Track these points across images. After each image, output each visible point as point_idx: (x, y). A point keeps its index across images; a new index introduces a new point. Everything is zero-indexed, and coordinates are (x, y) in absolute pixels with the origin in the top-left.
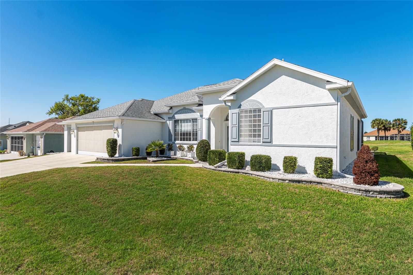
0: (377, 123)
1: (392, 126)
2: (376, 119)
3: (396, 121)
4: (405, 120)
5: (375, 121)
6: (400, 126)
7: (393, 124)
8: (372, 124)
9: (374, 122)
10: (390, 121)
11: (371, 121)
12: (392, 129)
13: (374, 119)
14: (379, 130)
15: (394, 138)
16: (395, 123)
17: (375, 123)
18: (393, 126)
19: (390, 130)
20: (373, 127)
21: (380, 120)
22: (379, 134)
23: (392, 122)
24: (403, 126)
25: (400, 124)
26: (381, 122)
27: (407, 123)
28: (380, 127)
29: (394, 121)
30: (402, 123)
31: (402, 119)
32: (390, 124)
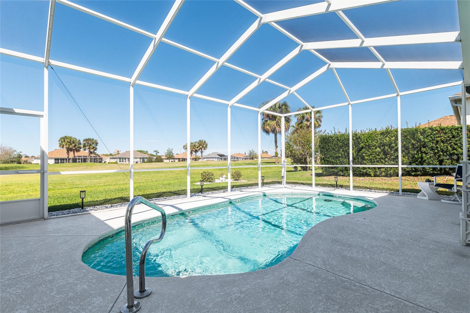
0: (67, 141)
1: (82, 146)
2: (66, 137)
3: (87, 141)
4: (96, 141)
5: (64, 139)
6: (91, 147)
7: (85, 144)
8: (60, 142)
9: (62, 140)
10: (79, 141)
11: (59, 138)
12: (82, 150)
13: (63, 136)
14: (69, 150)
15: (77, 160)
16: (86, 142)
17: (65, 141)
18: (84, 146)
19: (79, 151)
21: (71, 138)
22: (69, 156)
23: (82, 141)
24: (94, 147)
25: (91, 144)
26: (72, 141)
27: (97, 143)
28: (71, 146)
29: (84, 140)
30: (93, 143)
31: (93, 139)
32: (80, 144)
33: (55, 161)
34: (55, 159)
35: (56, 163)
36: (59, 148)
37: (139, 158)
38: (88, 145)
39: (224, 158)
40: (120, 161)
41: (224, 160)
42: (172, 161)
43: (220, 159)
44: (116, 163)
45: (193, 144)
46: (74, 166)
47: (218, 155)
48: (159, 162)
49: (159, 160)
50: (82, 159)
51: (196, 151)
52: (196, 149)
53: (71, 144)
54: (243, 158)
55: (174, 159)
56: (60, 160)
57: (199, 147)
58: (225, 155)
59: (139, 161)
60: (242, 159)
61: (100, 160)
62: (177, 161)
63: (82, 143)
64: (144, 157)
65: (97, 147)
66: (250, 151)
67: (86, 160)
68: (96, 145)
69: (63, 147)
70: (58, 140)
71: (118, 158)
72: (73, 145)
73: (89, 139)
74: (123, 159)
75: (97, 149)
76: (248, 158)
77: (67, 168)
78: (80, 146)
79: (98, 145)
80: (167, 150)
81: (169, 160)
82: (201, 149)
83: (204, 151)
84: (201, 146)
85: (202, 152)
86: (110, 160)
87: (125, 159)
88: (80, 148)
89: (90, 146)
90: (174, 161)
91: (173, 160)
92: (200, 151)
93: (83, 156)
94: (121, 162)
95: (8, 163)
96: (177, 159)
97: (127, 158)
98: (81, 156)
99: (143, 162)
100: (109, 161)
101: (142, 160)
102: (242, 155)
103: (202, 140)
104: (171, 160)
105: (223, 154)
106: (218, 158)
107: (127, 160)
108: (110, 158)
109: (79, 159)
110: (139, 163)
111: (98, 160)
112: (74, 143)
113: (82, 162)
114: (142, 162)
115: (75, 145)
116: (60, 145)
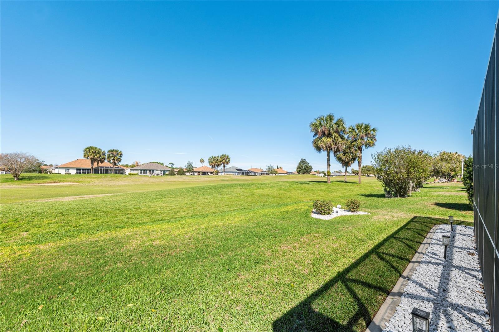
0: (92, 152)
1: (106, 157)
2: (91, 147)
3: (112, 152)
4: (120, 152)
5: (89, 149)
6: (116, 158)
8: (85, 152)
9: (87, 150)
10: (104, 152)
11: (84, 148)
13: (89, 146)
14: (93, 160)
15: (99, 171)
16: (110, 153)
17: (90, 152)
18: (109, 157)
19: (102, 162)
20: (86, 156)
21: (96, 148)
23: (106, 152)
24: (118, 159)
25: (115, 155)
26: (97, 151)
27: (122, 155)
28: (95, 156)
29: (109, 151)
30: (117, 154)
31: (118, 151)
32: (104, 155)
33: (77, 171)
34: (77, 169)
35: (77, 173)
36: (84, 158)
37: (160, 170)
38: (112, 157)
39: (242, 173)
40: (141, 173)
41: (242, 174)
42: (191, 175)
43: (238, 173)
44: (137, 174)
45: (216, 158)
46: (99, 178)
47: (236, 169)
48: (181, 175)
49: (181, 172)
50: (104, 170)
51: (218, 166)
52: (219, 163)
53: (96, 155)
54: (260, 173)
55: (194, 172)
56: (82, 170)
57: (222, 162)
58: (242, 169)
59: (160, 173)
60: (258, 174)
61: (122, 172)
62: (196, 174)
63: (107, 154)
64: (165, 169)
65: (121, 158)
66: (269, 167)
67: (108, 171)
68: (121, 157)
69: (87, 158)
70: (83, 150)
71: (140, 169)
72: (98, 155)
73: (114, 151)
74: (144, 171)
75: (122, 161)
76: (265, 173)
77: (92, 179)
78: (104, 156)
79: (123, 156)
80: (187, 163)
81: (189, 173)
82: (224, 163)
83: (227, 165)
84: (224, 161)
85: (224, 166)
86: (131, 171)
87: (146, 171)
88: (105, 159)
89: (114, 157)
90: (194, 175)
91: (192, 173)
92: (223, 165)
93: (105, 167)
94: (143, 174)
95: (30, 172)
96: (196, 172)
97: (148, 170)
98: (103, 167)
99: (164, 174)
100: (130, 173)
101: (162, 172)
102: (258, 170)
103: (225, 155)
104: (191, 173)
105: (241, 168)
106: (236, 172)
107: (148, 172)
108: (131, 170)
109: (101, 170)
110: (160, 175)
111: (120, 171)
112: (98, 153)
113: (103, 173)
114: (162, 174)
115: (100, 156)
116: (85, 155)
